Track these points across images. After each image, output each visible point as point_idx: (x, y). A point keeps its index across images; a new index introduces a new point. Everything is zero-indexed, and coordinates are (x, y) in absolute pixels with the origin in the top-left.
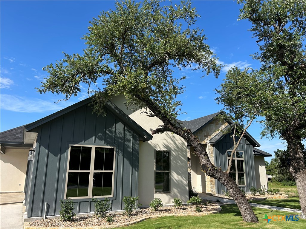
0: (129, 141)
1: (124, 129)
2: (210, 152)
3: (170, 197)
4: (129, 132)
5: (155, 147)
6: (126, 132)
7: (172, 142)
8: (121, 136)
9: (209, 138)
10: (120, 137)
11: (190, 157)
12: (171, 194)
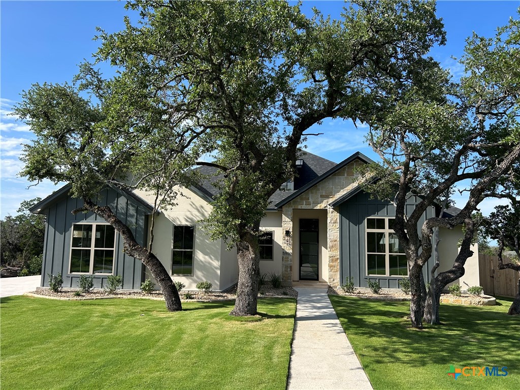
0: (132, 216)
1: (127, 203)
2: (332, 222)
3: (191, 281)
4: (133, 206)
5: (174, 221)
6: (129, 206)
7: (198, 214)
8: (123, 211)
9: (331, 199)
10: (122, 213)
11: (291, 230)
12: (192, 277)
